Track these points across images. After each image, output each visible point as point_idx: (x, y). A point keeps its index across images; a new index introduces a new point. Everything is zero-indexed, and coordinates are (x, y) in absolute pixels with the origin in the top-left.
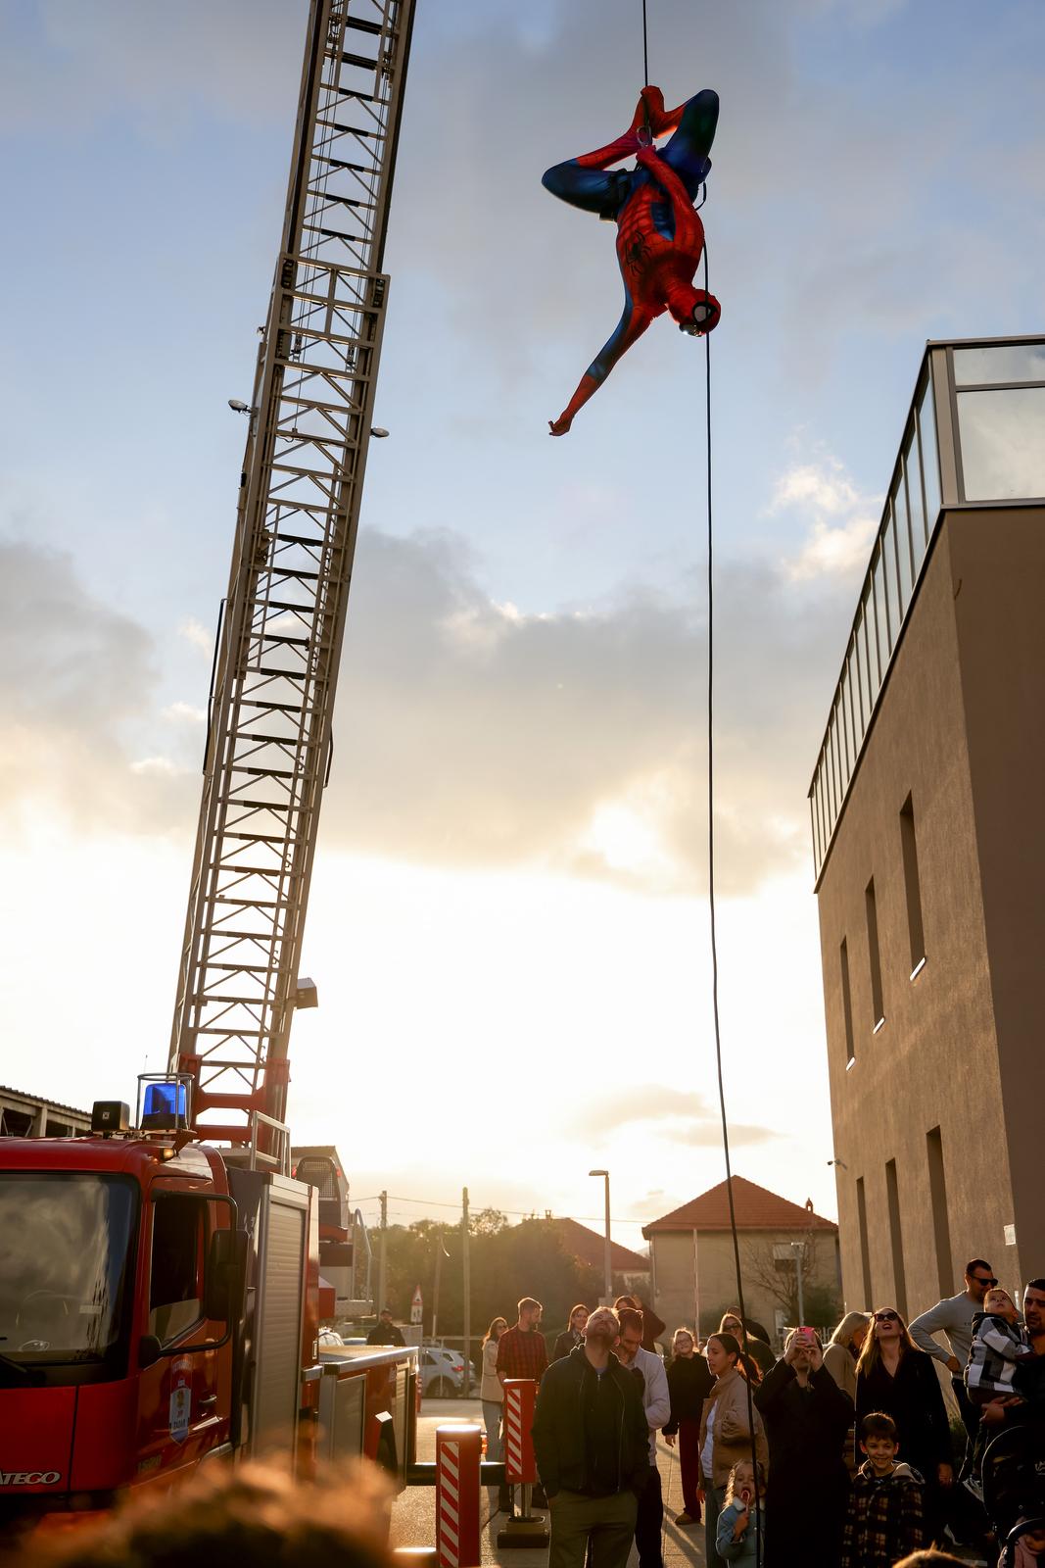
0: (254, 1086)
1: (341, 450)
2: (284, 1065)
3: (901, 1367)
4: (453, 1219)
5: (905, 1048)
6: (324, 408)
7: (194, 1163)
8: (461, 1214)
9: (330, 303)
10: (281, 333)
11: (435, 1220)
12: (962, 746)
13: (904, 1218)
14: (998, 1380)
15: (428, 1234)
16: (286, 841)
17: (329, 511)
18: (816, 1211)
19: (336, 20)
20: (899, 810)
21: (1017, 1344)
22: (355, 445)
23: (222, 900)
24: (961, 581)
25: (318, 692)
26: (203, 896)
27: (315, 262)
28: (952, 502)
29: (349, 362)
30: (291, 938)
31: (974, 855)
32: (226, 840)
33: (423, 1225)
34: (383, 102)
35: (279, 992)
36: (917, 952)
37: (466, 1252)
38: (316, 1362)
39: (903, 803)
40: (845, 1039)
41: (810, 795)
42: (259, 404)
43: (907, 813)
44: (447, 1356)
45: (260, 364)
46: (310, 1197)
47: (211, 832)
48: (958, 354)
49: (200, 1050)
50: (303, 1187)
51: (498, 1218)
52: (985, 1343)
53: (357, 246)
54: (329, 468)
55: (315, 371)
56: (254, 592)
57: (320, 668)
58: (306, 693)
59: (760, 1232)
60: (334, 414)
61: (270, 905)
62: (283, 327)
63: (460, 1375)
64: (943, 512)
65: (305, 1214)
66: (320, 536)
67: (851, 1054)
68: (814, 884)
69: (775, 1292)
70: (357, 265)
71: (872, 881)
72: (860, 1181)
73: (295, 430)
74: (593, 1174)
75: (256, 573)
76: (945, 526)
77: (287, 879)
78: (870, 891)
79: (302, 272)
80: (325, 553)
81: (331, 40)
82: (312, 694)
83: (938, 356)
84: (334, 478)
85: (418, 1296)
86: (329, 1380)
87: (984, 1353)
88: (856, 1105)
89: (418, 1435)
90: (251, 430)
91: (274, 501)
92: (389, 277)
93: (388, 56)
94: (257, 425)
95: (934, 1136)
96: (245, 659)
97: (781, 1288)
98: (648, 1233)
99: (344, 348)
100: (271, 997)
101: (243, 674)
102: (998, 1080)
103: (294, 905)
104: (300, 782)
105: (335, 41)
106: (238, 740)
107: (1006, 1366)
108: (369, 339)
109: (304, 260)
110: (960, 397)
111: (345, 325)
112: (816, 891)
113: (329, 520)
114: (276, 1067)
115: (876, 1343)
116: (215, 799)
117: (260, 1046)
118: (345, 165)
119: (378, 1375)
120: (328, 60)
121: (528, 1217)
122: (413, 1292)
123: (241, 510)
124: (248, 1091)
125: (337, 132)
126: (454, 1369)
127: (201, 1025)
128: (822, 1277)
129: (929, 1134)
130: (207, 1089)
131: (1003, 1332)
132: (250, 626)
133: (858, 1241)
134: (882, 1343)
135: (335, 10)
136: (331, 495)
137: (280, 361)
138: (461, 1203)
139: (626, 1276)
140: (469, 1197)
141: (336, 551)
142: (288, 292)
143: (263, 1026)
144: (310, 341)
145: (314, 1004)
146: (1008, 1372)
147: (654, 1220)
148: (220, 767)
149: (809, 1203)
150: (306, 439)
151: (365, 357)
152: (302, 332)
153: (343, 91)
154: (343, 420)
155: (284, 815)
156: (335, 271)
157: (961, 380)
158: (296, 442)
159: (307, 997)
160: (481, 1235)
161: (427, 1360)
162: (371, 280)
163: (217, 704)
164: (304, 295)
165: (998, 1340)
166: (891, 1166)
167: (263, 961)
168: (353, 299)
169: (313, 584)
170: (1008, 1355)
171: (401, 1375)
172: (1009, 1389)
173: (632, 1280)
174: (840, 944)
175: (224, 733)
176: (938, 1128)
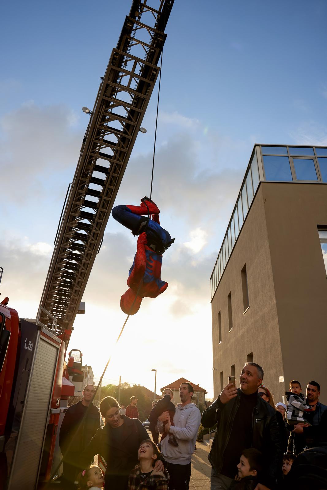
4: (117, 384)
5: (240, 334)
8: (119, 383)
10: (108, 85)
11: (113, 384)
14: (298, 416)
15: (111, 387)
20: (241, 270)
21: (304, 405)
24: (265, 199)
28: (263, 180)
31: (270, 271)
33: (110, 385)
36: (246, 306)
37: (119, 391)
39: (242, 268)
40: (219, 336)
41: (211, 279)
43: (244, 270)
51: (128, 385)
52: (291, 404)
64: (260, 183)
67: (220, 340)
68: (211, 301)
71: (230, 293)
72: (222, 373)
74: (152, 370)
78: (229, 296)
87: (292, 408)
88: (221, 353)
95: (250, 355)
107: (300, 411)
110: (263, 157)
112: (211, 302)
121: (135, 385)
129: (248, 356)
131: (299, 401)
138: (119, 380)
140: (121, 378)
146: (301, 414)
149: (198, 385)
160: (123, 388)
165: (297, 404)
166: (233, 367)
170: (300, 409)
172: (302, 419)
174: (218, 313)
176: (252, 353)
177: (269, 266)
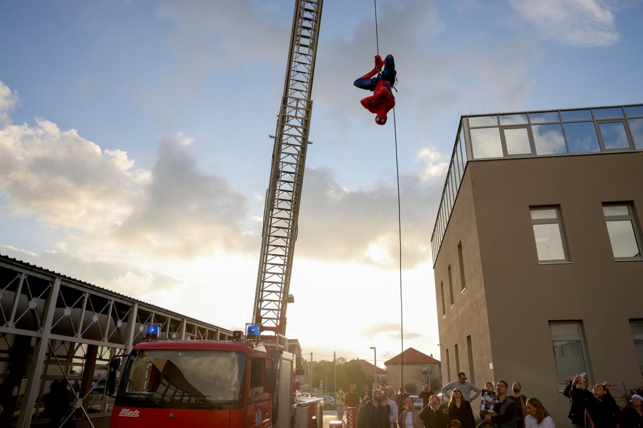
0: (276, 324)
1: (300, 147)
2: (285, 319)
3: (461, 406)
4: (331, 360)
5: (460, 313)
6: (295, 136)
7: (261, 348)
8: (333, 358)
9: (297, 108)
10: (283, 117)
11: (326, 360)
12: (475, 228)
13: (460, 361)
14: (489, 409)
15: (324, 364)
16: (285, 256)
17: (297, 164)
18: (434, 357)
19: (298, 36)
20: (457, 245)
21: (495, 400)
22: (304, 146)
23: (268, 273)
24: (473, 181)
25: (294, 214)
26: (262, 271)
27: (293, 98)
28: (470, 159)
29: (302, 124)
30: (286, 284)
31: (479, 258)
32: (268, 256)
33: (323, 361)
34: (311, 56)
35: (283, 298)
36: (463, 285)
37: (335, 369)
38: (295, 403)
39: (458, 243)
40: (443, 309)
41: (431, 241)
42: (277, 136)
43: (460, 246)
44: (330, 398)
45: (278, 125)
46: (293, 357)
47: (264, 254)
48: (470, 119)
49: (262, 314)
50: (291, 354)
51: (344, 360)
52: (485, 399)
53: (304, 93)
54: (297, 153)
55: (292, 126)
56: (276, 187)
57: (294, 208)
58: (290, 215)
59: (418, 363)
60: (298, 138)
61: (281, 274)
62: (284, 115)
63: (333, 403)
64: (468, 162)
65: (292, 362)
66: (294, 171)
67: (444, 314)
68: (433, 266)
69: (422, 381)
70: (304, 98)
71: (450, 265)
72: (447, 350)
73: (287, 142)
74: (371, 348)
75: (276, 182)
76: (469, 165)
77: (285, 267)
78: (449, 268)
79: (289, 100)
80: (295, 176)
81: (297, 41)
82: (292, 215)
83: (464, 119)
84: (298, 155)
85: (321, 381)
86: (299, 408)
87: (485, 402)
88: (446, 329)
89: (323, 421)
90: (275, 143)
91: (281, 162)
92: (312, 101)
93: (312, 44)
94: (277, 141)
95: (469, 338)
96: (274, 206)
97: (424, 379)
98: (386, 364)
99: (300, 120)
100: (281, 300)
101: (273, 210)
102: (487, 322)
103: (287, 274)
104: (289, 240)
105: (298, 41)
106: (272, 228)
107: (492, 405)
108: (307, 117)
109: (290, 97)
110: (471, 130)
111: (301, 114)
112: (433, 268)
113: (297, 167)
114: (283, 320)
115: (454, 398)
116: (265, 244)
117: (278, 314)
118: (300, 72)
119: (312, 406)
120: (296, 46)
121: (352, 359)
122: (320, 381)
123: (272, 165)
124: (275, 326)
125: (298, 64)
126: (332, 402)
127: (262, 307)
128: (436, 375)
129: (467, 337)
130: (263, 325)
132: (275, 196)
133: (447, 367)
134: (456, 399)
135: (298, 33)
136: (297, 160)
137: (283, 124)
138: (333, 356)
139: (380, 376)
141: (299, 175)
142: (285, 106)
143: (279, 308)
144: (291, 118)
145: (293, 302)
146: (492, 407)
147: (387, 360)
148: (267, 235)
149: (432, 355)
150: (290, 145)
151: (306, 122)
152: (289, 116)
153: (300, 53)
154: (300, 139)
155: (284, 249)
156: (298, 100)
157: (471, 126)
158: (287, 146)
159: (291, 300)
160: (339, 365)
161: (325, 399)
162: (308, 102)
163: (266, 218)
164: (289, 106)
165: (490, 399)
166: (456, 346)
167: (279, 289)
168: (303, 107)
169: (292, 184)
170: (492, 403)
171: (319, 406)
172: (492, 411)
173: (381, 377)
174: (441, 283)
175: (268, 226)
176: (470, 336)
177: (478, 253)
